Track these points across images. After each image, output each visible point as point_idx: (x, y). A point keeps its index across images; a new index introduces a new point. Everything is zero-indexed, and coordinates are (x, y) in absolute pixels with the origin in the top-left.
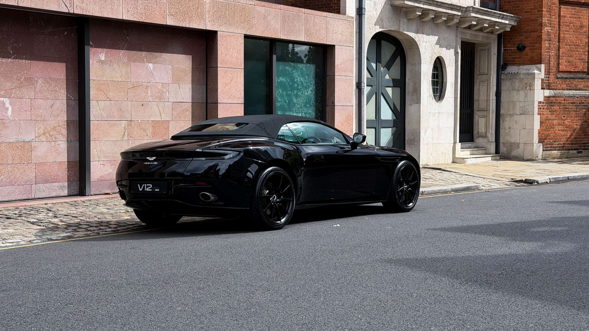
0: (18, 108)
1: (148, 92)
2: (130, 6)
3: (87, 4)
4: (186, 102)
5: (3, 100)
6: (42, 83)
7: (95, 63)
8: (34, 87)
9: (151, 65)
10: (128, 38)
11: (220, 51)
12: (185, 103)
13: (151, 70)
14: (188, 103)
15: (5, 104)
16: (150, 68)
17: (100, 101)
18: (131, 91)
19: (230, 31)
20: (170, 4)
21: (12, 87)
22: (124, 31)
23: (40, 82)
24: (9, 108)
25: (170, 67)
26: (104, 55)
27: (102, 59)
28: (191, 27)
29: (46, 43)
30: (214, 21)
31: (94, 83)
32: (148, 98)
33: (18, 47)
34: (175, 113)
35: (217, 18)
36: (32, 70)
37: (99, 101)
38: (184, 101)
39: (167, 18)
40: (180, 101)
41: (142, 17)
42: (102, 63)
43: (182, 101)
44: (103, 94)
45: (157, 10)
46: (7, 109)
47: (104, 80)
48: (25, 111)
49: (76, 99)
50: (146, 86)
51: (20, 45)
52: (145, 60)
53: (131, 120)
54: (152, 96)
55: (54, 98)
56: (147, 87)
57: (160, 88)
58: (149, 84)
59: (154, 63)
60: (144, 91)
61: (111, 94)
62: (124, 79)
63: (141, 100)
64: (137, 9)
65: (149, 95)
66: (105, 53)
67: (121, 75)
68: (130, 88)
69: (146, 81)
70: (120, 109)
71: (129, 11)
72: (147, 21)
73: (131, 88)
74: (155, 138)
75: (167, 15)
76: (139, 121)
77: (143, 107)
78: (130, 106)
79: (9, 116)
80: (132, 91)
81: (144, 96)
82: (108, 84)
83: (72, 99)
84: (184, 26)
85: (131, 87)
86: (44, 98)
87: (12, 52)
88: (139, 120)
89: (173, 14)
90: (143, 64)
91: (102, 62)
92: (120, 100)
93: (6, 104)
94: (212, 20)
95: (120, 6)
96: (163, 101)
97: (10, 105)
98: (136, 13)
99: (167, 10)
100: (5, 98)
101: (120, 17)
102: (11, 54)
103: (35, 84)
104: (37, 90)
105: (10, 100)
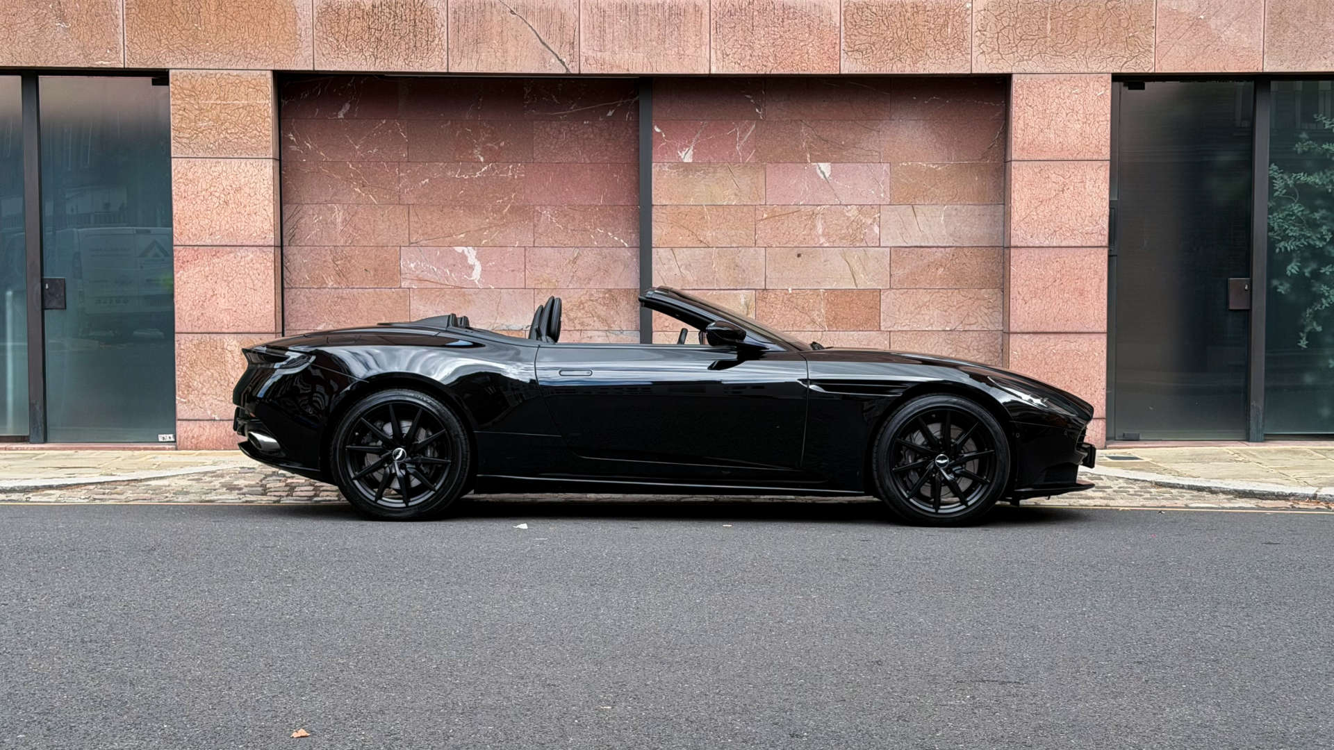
0: (495, 265)
1: (815, 226)
2: (730, 43)
4: (938, 247)
5: (463, 251)
6: (552, 216)
7: (667, 170)
8: (532, 224)
9: (825, 167)
10: (757, 110)
11: (1021, 122)
12: (935, 249)
13: (825, 176)
14: (943, 249)
15: (466, 257)
16: (823, 173)
17: (680, 250)
18: (765, 225)
19: (1058, 71)
20: (851, 27)
21: (482, 227)
22: (748, 96)
23: (547, 213)
24: (474, 266)
25: (885, 167)
26: (691, 152)
27: (685, 161)
28: (921, 72)
29: (561, 136)
30: (1000, 50)
31: (664, 211)
32: (816, 239)
33: (497, 148)
34: (899, 273)
35: (1012, 42)
36: (528, 191)
37: (676, 251)
38: (931, 244)
39: (842, 60)
40: (919, 245)
41: (765, 63)
42: (686, 170)
43: (923, 244)
44: (688, 233)
45: (811, 45)
46: (472, 267)
47: (691, 203)
48: (513, 271)
49: (635, 245)
50: (811, 213)
51: (502, 144)
52: (808, 156)
53: (765, 289)
54: (826, 235)
55: (580, 245)
56: (813, 216)
57: (853, 216)
58: (819, 208)
59: (834, 162)
60: (803, 225)
61: (709, 235)
62: (745, 201)
63: (796, 244)
64: (751, 48)
65: (820, 232)
66: (695, 148)
67: (737, 192)
68: (762, 220)
69: (811, 203)
70: (733, 265)
71: (728, 55)
72: (782, 72)
73: (766, 218)
74: (835, 329)
75: (842, 52)
76: (787, 290)
77: (800, 258)
78: (762, 260)
79: (476, 281)
80: (768, 227)
81: (804, 235)
82: (701, 213)
83: (625, 247)
84: (896, 73)
85: (765, 216)
86: (555, 245)
87: (482, 159)
88: (790, 289)
89: (862, 47)
90: (801, 166)
91: (687, 168)
92: (734, 245)
93: (469, 259)
94: (993, 50)
95: (703, 47)
96: (863, 244)
97: (479, 260)
98: (748, 57)
99: (843, 40)
100: (466, 246)
101: (702, 70)
102: (480, 162)
103: (536, 219)
104: (540, 231)
105: (478, 250)
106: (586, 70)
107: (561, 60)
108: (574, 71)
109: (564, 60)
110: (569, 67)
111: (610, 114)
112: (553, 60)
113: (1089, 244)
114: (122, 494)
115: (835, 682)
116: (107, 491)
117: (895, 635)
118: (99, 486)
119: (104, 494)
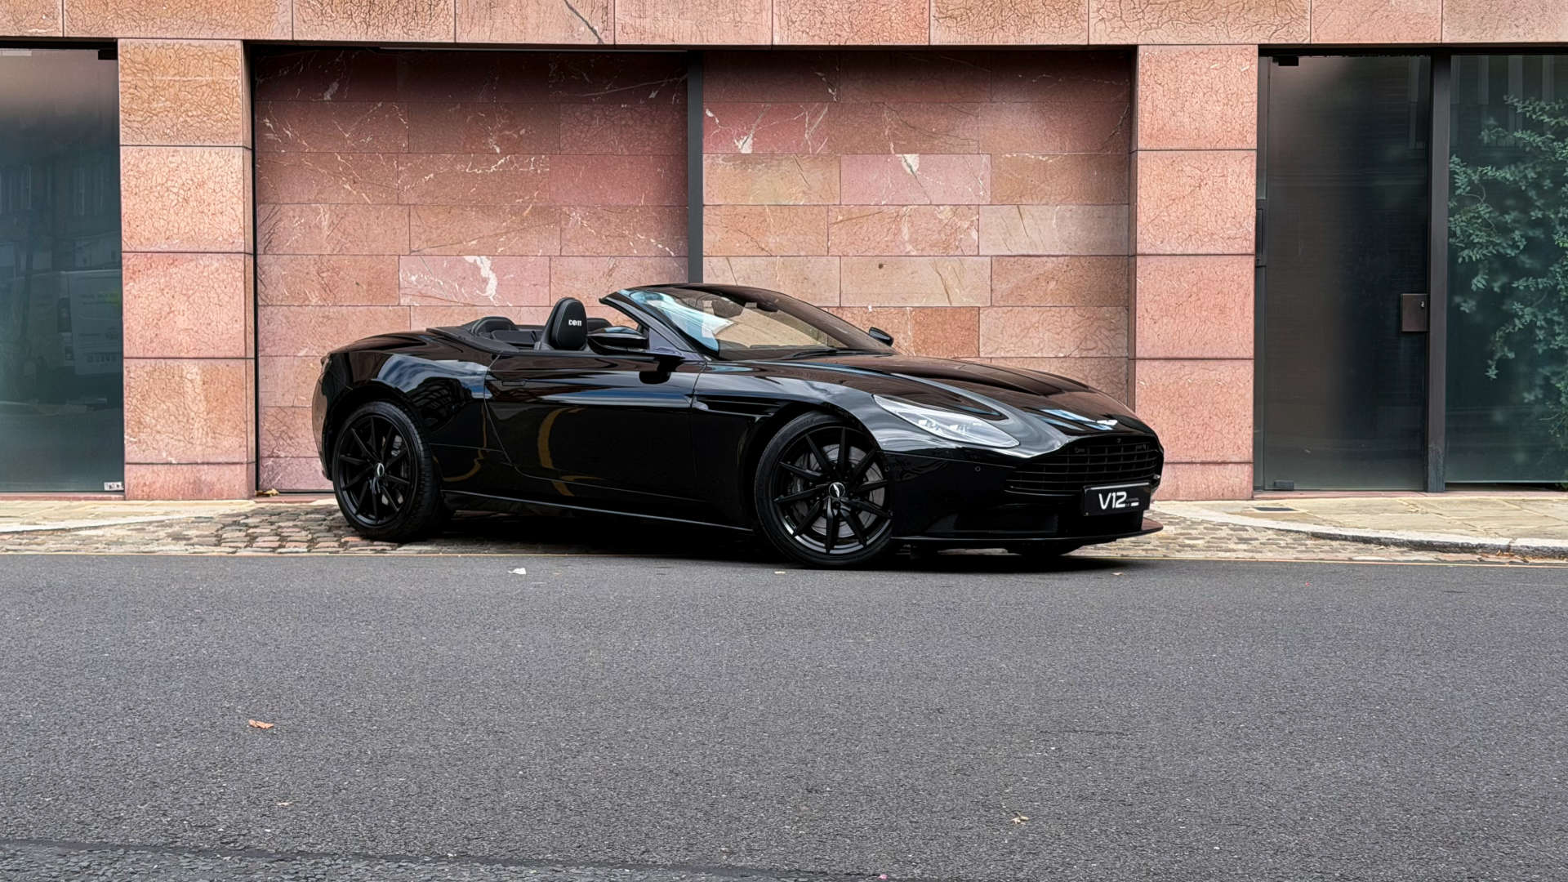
0: (513, 279)
1: (900, 230)
2: (797, 8)
3: (656, 19)
4: (1048, 256)
5: (475, 261)
6: (583, 219)
7: (721, 162)
8: (558, 229)
9: (912, 159)
10: (830, 91)
11: (1149, 103)
12: (1045, 259)
13: (912, 171)
14: (1054, 259)
15: (479, 269)
16: (910, 167)
17: (738, 259)
18: (840, 229)
19: (1194, 42)
21: (498, 231)
22: (819, 74)
23: (576, 216)
24: (489, 279)
25: (985, 159)
26: (750, 141)
27: (743, 152)
28: (1027, 42)
29: (594, 122)
30: (1124, 17)
31: (717, 213)
32: (901, 247)
33: (516, 136)
34: (1002, 287)
35: (1137, 6)
36: (553, 189)
37: (730, 259)
38: (1040, 253)
39: (932, 28)
40: (1025, 253)
41: (839, 33)
42: (744, 162)
43: (1031, 253)
44: (746, 238)
45: (894, 10)
46: (485, 281)
47: (750, 203)
48: (535, 285)
49: (682, 254)
50: (895, 214)
51: (522, 132)
52: (892, 146)
53: (840, 307)
54: (914, 241)
55: (616, 254)
56: (897, 218)
57: (946, 218)
58: (905, 208)
59: (923, 153)
60: (885, 230)
61: (772, 241)
62: (816, 200)
63: (877, 253)
64: (822, 14)
65: (907, 237)
66: (754, 136)
67: (805, 189)
68: (837, 223)
69: (895, 203)
70: (801, 278)
71: (794, 23)
72: (859, 42)
73: (841, 221)
75: (932, 18)
76: (867, 308)
77: (882, 270)
78: (836, 272)
79: (491, 298)
80: (844, 231)
81: (887, 241)
82: (762, 214)
83: (671, 255)
84: (997, 43)
85: (840, 218)
86: (587, 254)
87: (498, 150)
88: (870, 307)
89: (956, 13)
90: (883, 158)
91: (745, 159)
92: (802, 253)
93: (482, 270)
94: (1115, 16)
95: (764, 13)
96: (959, 252)
97: (493, 270)
98: (818, 25)
99: (933, 5)
100: (479, 255)
101: (764, 41)
102: (496, 154)
103: (563, 223)
104: (568, 237)
105: (493, 260)
106: (622, 40)
107: (592, 29)
108: (608, 41)
109: (596, 28)
110: (602, 37)
111: (653, 95)
112: (582, 29)
113: (1232, 251)
114: (43, 544)
115: (878, 731)
116: (24, 541)
117: (966, 681)
118: (16, 536)
119: (20, 544)
